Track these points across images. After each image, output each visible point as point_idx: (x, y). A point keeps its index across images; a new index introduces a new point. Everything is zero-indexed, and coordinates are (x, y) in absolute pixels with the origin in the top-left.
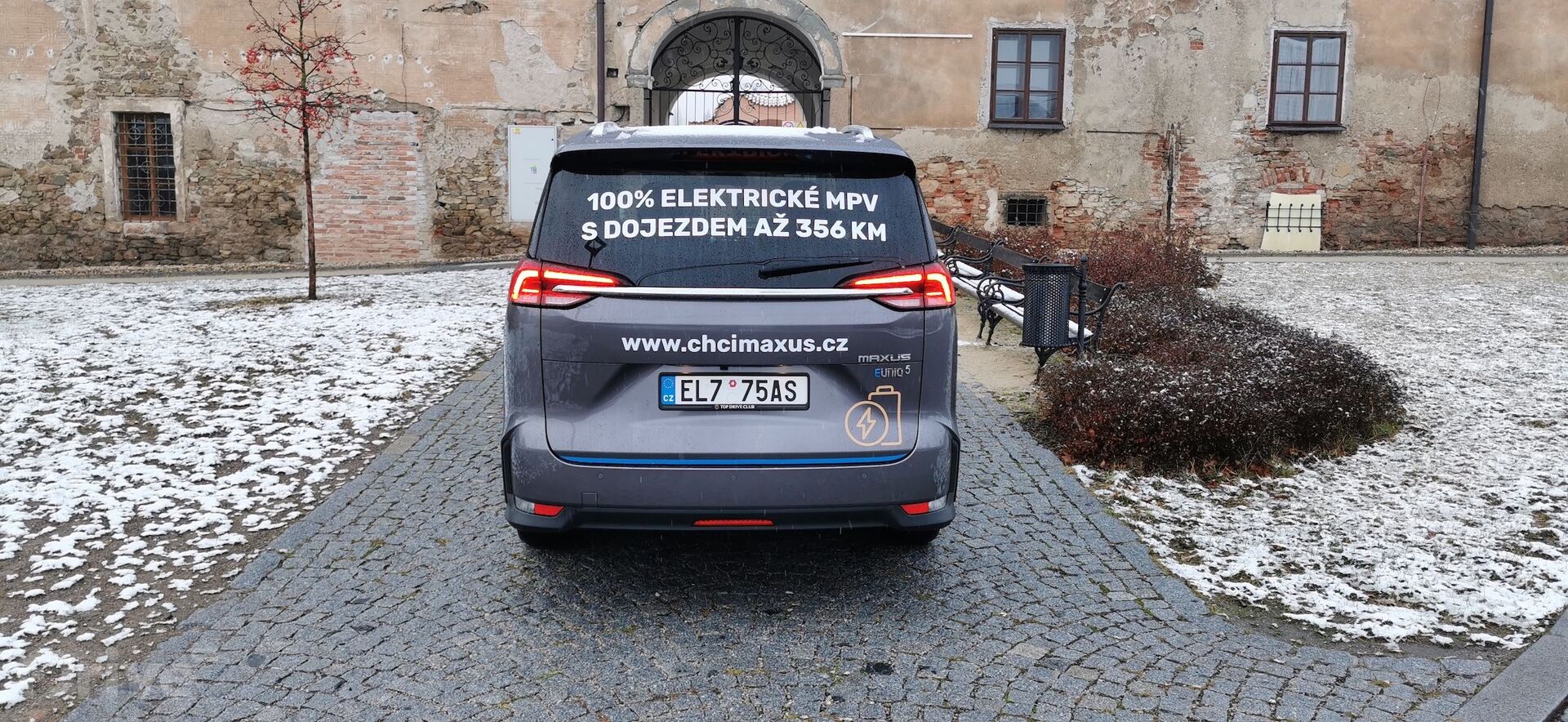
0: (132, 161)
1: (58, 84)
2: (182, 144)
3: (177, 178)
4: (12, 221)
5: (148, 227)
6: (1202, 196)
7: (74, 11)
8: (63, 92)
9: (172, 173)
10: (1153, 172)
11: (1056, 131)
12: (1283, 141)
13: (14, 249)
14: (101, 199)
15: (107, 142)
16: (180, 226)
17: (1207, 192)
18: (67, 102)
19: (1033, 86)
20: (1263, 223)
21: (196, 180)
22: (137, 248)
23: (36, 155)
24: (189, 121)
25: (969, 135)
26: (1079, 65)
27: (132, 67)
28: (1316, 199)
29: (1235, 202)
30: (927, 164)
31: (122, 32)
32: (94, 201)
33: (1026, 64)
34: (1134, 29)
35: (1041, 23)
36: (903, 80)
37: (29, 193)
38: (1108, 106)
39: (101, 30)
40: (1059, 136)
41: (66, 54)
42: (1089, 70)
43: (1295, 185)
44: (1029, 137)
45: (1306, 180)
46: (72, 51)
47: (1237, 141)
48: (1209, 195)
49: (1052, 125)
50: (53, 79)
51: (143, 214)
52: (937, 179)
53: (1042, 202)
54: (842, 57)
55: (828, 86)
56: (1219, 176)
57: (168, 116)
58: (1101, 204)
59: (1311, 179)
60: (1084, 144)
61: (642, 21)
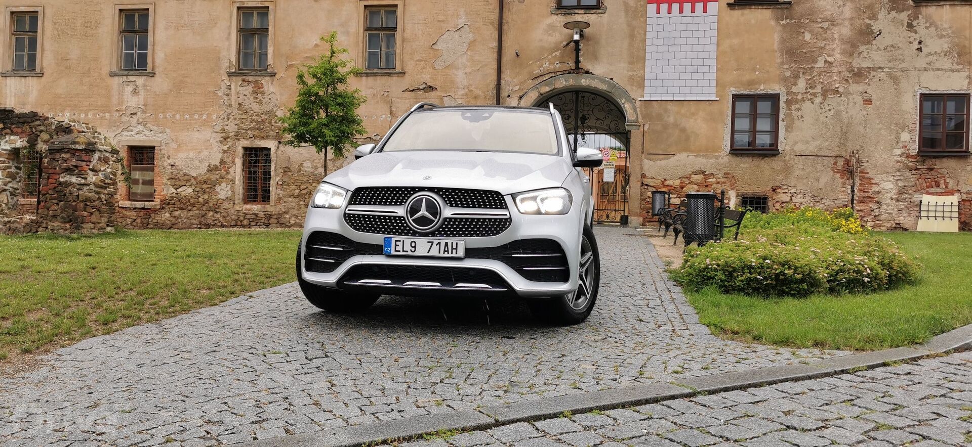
0: (250, 173)
1: (217, 132)
2: (276, 164)
3: (272, 182)
4: (189, 204)
5: (255, 208)
6: (875, 196)
7: (228, 95)
8: (219, 137)
9: (270, 179)
10: (841, 181)
11: (774, 155)
12: (929, 163)
13: (188, 218)
14: (233, 192)
15: (239, 162)
16: (271, 208)
17: (878, 194)
18: (221, 142)
19: (759, 128)
20: (918, 214)
21: (281, 183)
22: (249, 219)
23: (203, 169)
24: (280, 152)
25: (717, 158)
26: (789, 115)
27: (254, 124)
28: (955, 199)
29: (898, 200)
30: (690, 175)
31: (250, 106)
32: (230, 193)
33: (754, 116)
34: (825, 93)
35: (763, 90)
36: (676, 125)
37: (198, 189)
38: (810, 140)
39: (240, 105)
40: (776, 159)
41: (221, 118)
42: (795, 118)
43: (938, 190)
44: (756, 159)
45: (946, 187)
46: (225, 116)
47: (898, 162)
48: (880, 195)
49: (771, 151)
50: (215, 130)
51: (253, 201)
52: (697, 184)
53: (766, 198)
54: (638, 112)
55: (629, 129)
56: (886, 183)
57: (269, 149)
58: (805, 200)
59: (950, 186)
60: (793, 163)
61: (521, 94)
